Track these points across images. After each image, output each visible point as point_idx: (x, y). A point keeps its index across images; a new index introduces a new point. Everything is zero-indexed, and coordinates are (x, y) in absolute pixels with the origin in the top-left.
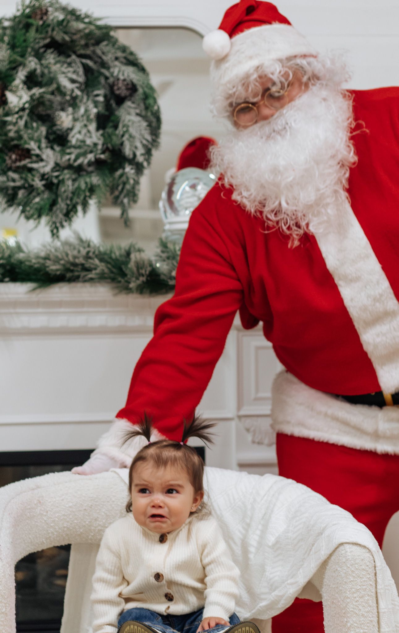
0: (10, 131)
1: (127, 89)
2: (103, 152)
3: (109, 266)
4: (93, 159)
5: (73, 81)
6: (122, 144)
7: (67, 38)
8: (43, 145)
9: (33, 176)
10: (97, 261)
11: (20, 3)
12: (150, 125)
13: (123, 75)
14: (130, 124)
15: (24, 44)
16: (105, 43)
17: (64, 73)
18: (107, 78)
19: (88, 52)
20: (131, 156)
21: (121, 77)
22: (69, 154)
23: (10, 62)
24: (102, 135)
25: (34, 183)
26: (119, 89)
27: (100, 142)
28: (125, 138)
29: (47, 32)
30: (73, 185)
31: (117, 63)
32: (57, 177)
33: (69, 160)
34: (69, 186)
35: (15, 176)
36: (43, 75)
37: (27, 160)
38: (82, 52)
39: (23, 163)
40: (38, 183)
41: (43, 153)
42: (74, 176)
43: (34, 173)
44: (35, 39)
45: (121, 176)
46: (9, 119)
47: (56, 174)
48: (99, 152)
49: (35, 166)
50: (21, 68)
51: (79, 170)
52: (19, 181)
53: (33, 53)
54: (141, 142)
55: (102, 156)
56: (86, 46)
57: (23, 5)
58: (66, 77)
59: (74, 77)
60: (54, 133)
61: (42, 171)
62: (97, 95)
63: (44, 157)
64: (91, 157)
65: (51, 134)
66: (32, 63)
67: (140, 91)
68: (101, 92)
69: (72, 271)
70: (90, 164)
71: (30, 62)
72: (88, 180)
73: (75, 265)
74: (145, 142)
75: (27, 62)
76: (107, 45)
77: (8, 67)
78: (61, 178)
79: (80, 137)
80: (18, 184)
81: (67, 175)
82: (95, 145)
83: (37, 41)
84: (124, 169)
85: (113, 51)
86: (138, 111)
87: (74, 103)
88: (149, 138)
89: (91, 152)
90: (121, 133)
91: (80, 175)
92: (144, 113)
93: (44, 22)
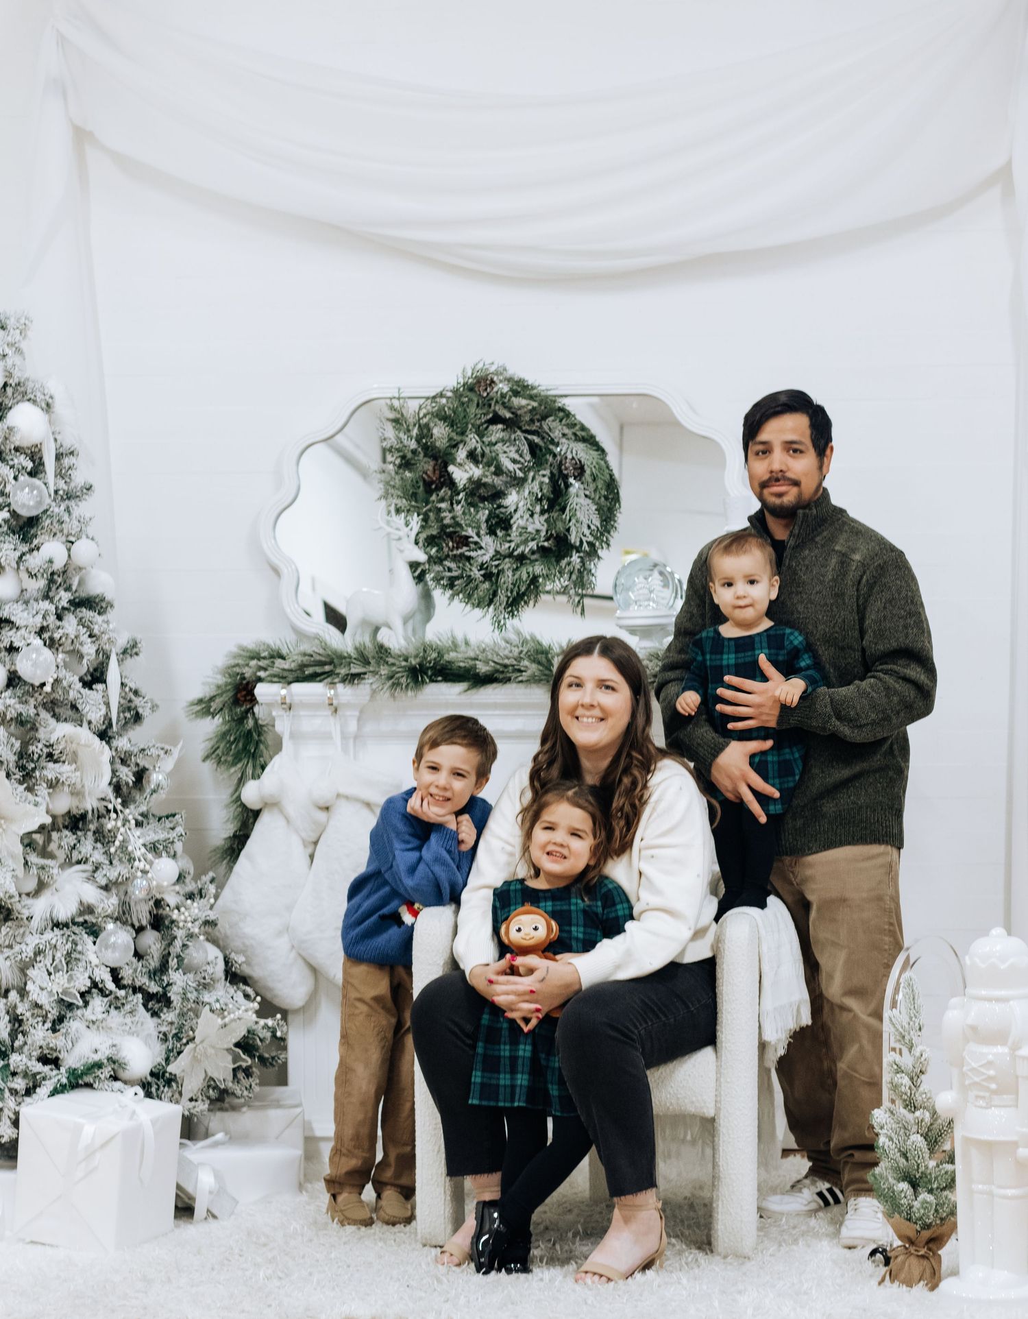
0: (445, 517)
1: (575, 469)
2: (547, 539)
3: (541, 668)
4: (535, 548)
5: (514, 461)
6: (568, 530)
7: (508, 415)
8: (482, 532)
9: (471, 564)
10: (526, 663)
11: (460, 375)
12: (599, 510)
13: (572, 452)
14: (578, 508)
15: (464, 421)
16: (551, 419)
17: (505, 452)
18: (555, 456)
19: (534, 428)
20: (578, 544)
21: (570, 456)
22: (510, 541)
23: (450, 439)
24: (547, 521)
25: (472, 574)
26: (566, 469)
27: (544, 529)
28: (571, 524)
29: (490, 406)
30: (514, 575)
31: (564, 440)
32: (497, 566)
33: (509, 547)
34: (508, 578)
35: (453, 565)
36: (483, 455)
37: (465, 548)
38: (528, 428)
39: (460, 551)
40: (477, 574)
41: (481, 540)
42: (515, 566)
43: (472, 562)
44: (476, 415)
45: (569, 564)
46: (443, 505)
47: (497, 563)
48: (542, 539)
49: (472, 554)
50: (461, 446)
51: (522, 559)
52: (456, 571)
53: (474, 430)
54: (589, 527)
55: (546, 544)
56: (532, 421)
57: (464, 377)
58: (508, 457)
59: (517, 457)
60: (498, 516)
61: (480, 560)
62: (544, 476)
63: (483, 545)
64: (533, 545)
65: (494, 518)
66: (472, 441)
67: (588, 472)
68: (547, 472)
69: (503, 672)
70: (533, 553)
71: (471, 439)
72: (531, 569)
73: (506, 666)
74: (593, 527)
75: (467, 439)
76: (553, 421)
77: (447, 444)
78: (500, 568)
79: (522, 523)
80: (454, 574)
81: (507, 564)
82: (538, 531)
83: (479, 416)
84: (571, 557)
85: (560, 427)
86: (587, 493)
87: (519, 483)
88: (597, 522)
89: (533, 540)
90: (568, 518)
91: (522, 564)
92: (593, 496)
93: (488, 394)
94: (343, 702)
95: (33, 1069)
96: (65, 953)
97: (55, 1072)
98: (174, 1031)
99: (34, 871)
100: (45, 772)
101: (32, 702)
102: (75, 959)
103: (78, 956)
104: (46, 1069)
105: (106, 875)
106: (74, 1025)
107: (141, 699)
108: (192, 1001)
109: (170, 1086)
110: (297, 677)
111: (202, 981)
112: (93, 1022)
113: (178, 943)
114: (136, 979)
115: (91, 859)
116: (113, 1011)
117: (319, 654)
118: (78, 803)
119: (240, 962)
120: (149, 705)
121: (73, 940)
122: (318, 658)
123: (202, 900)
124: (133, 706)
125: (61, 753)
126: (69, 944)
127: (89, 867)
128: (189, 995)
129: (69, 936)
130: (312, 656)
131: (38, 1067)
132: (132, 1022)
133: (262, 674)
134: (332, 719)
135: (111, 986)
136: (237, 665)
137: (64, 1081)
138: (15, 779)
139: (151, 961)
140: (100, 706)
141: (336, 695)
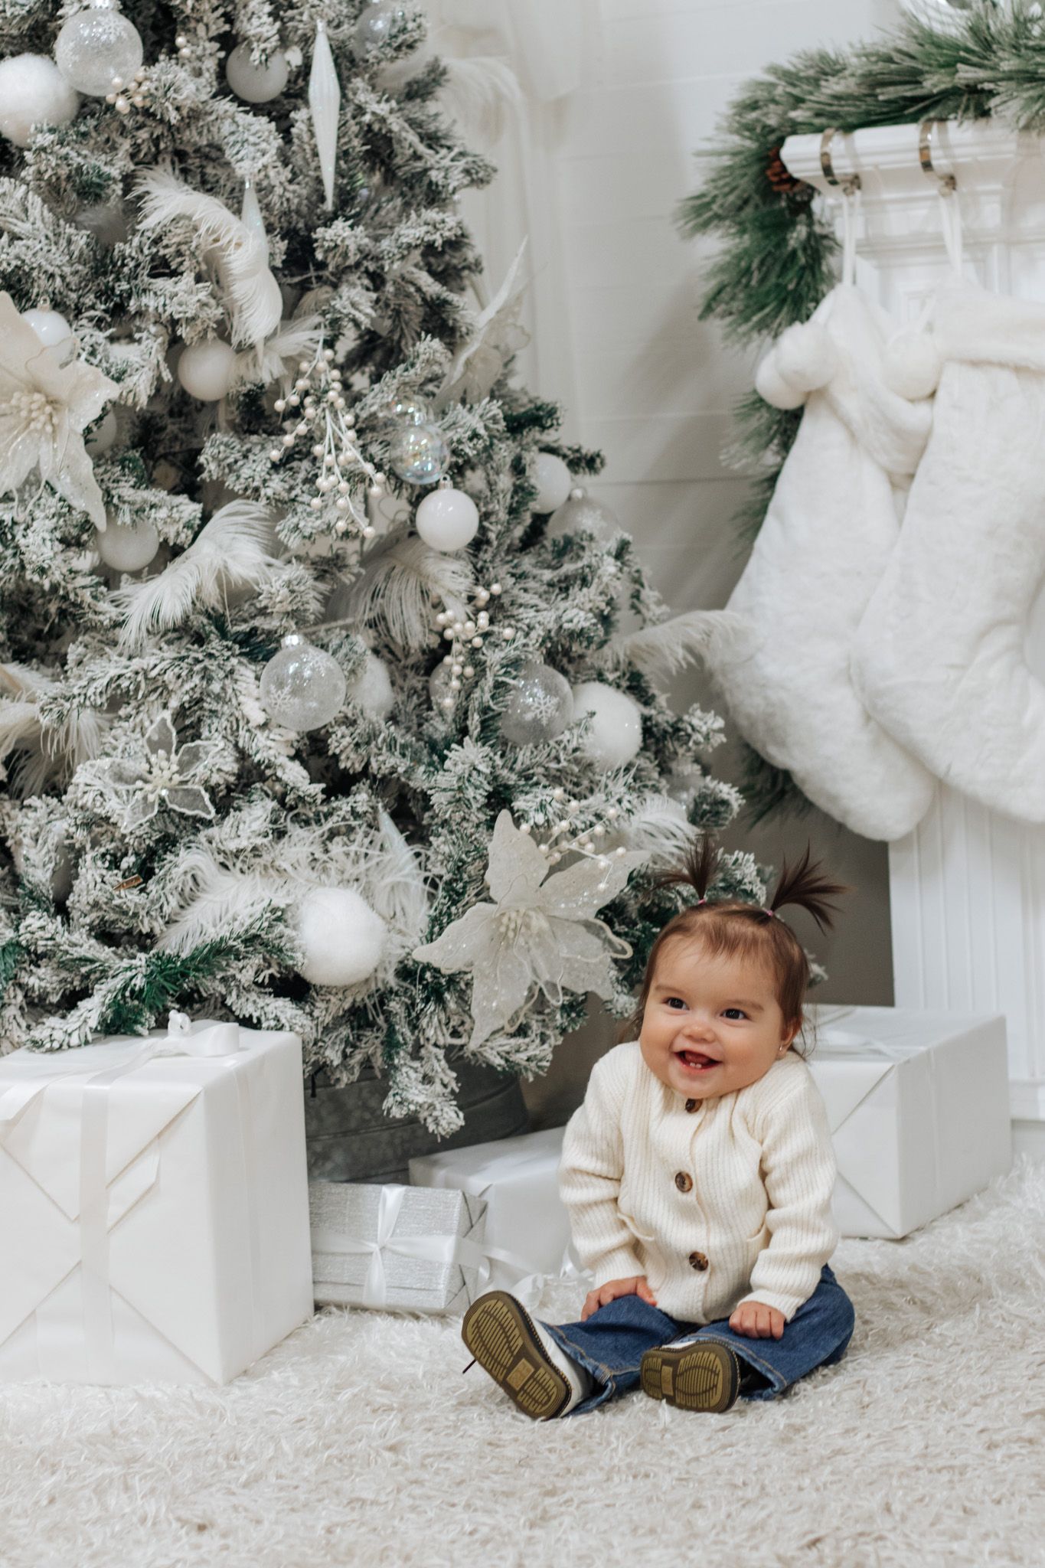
94: (960, 160)
95: (71, 950)
96: (186, 698)
97: (126, 963)
98: (447, 877)
99: (125, 517)
100: (149, 301)
101: (126, 145)
102: (211, 711)
103: (214, 706)
104: (104, 953)
105: (296, 528)
106: (185, 861)
107: (444, 151)
108: (475, 806)
109: (441, 1001)
110: (868, 113)
111: (553, 765)
112: (237, 854)
113: (489, 682)
114: (373, 760)
115: (263, 492)
116: (296, 831)
117: (912, 57)
118: (243, 371)
119: (704, 729)
120: (462, 164)
121: (205, 669)
122: (908, 63)
123: (585, 590)
124: (419, 165)
125: (179, 253)
126: (196, 679)
127: (259, 508)
128: (470, 793)
129: (197, 661)
130: (890, 60)
131: (90, 948)
132: (347, 854)
133: (797, 115)
134: (942, 202)
135: (295, 775)
136: (754, 106)
137: (139, 982)
138: (91, 319)
139: (437, 722)
140: (264, 145)
141: (945, 146)
